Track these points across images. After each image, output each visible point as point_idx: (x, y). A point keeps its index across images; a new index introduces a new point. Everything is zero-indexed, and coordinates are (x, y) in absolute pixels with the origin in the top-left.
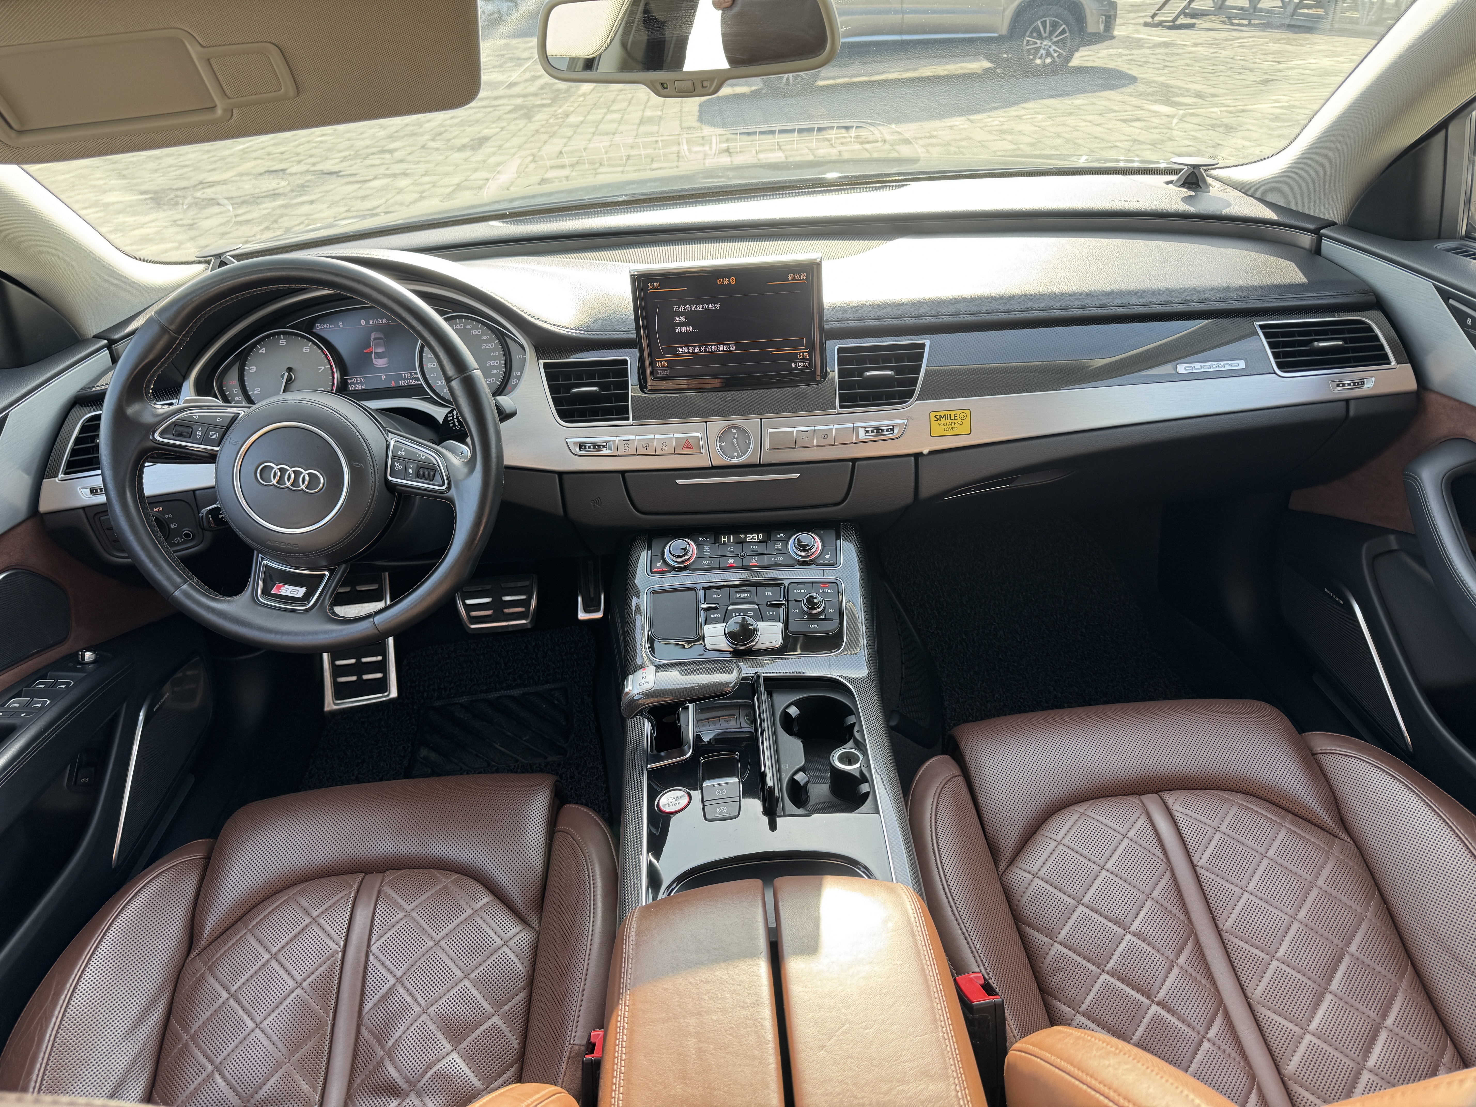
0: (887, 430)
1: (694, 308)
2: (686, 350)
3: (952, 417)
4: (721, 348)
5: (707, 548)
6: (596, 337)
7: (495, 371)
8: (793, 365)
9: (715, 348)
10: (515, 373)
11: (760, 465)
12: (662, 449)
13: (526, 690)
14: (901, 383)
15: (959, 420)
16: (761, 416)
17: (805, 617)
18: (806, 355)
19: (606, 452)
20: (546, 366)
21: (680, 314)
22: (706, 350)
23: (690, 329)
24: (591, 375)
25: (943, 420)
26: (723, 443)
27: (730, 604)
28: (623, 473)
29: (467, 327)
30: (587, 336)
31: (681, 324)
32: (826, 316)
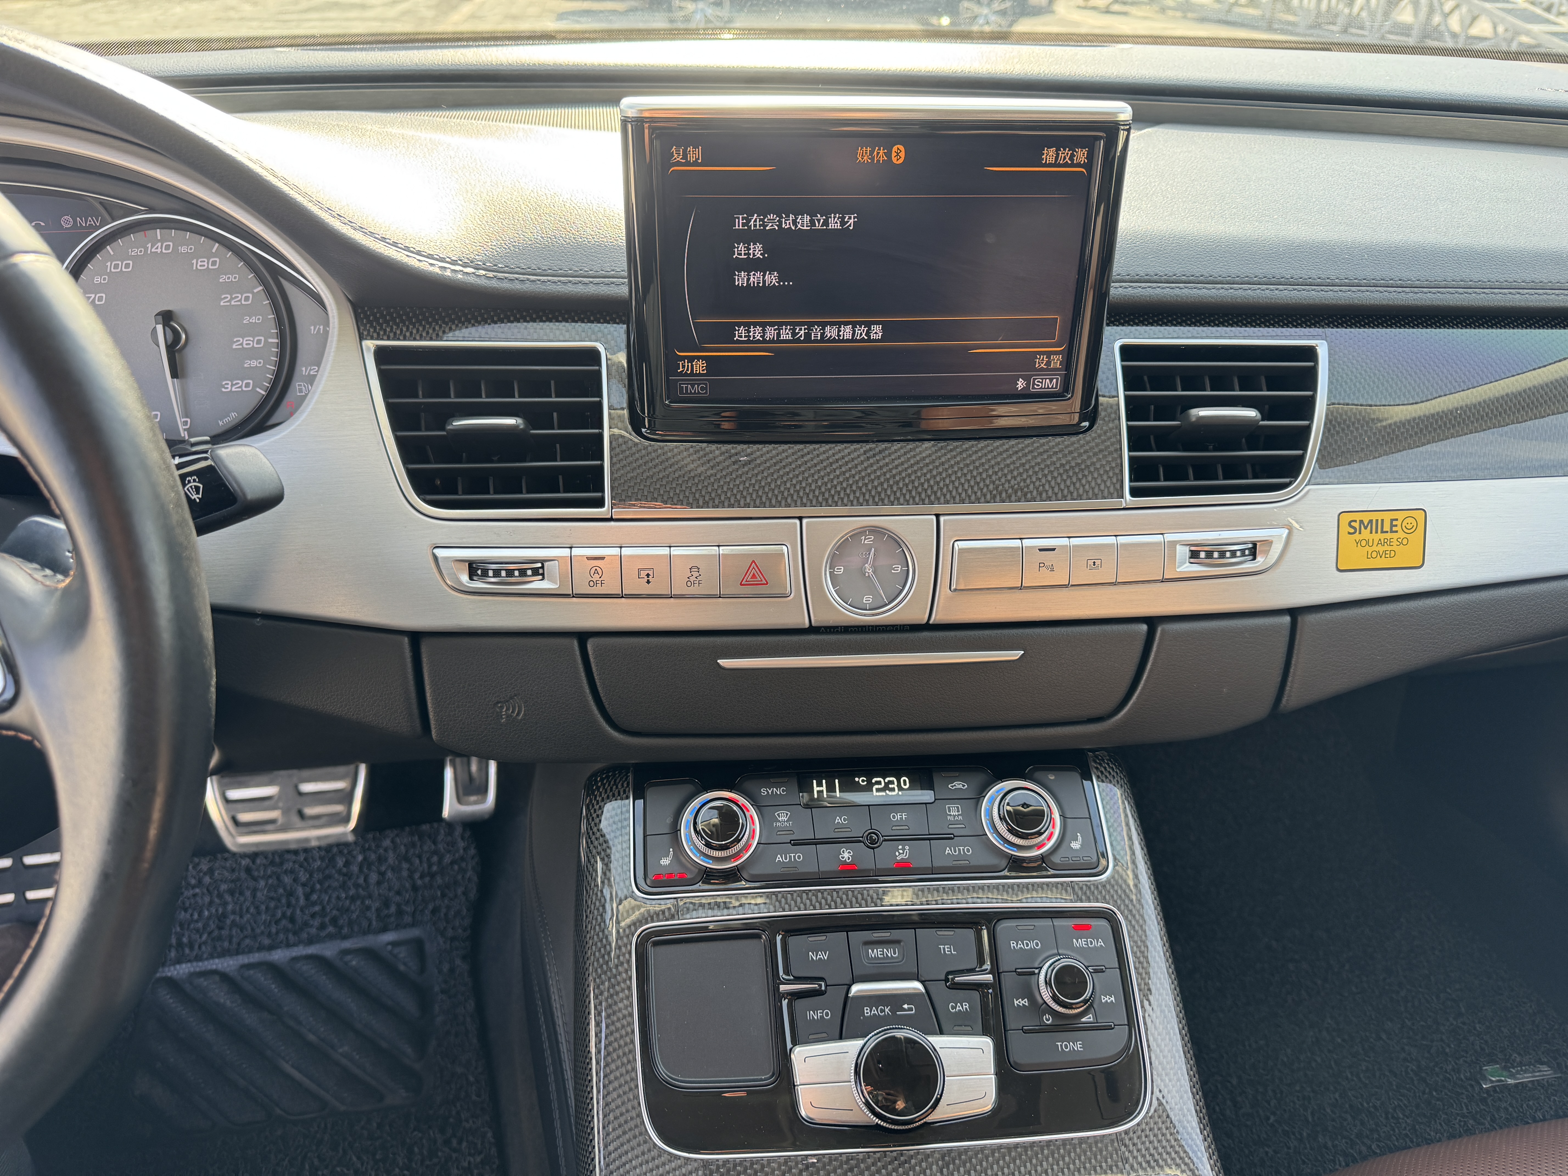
0: (1233, 554)
1: (787, 224)
2: (756, 333)
3: (1387, 527)
4: (847, 332)
5: (783, 817)
6: (517, 286)
7: (254, 363)
8: (1021, 384)
9: (831, 332)
10: (302, 370)
11: (927, 627)
12: (689, 583)
13: (347, 944)
14: (1273, 439)
15: (1401, 534)
16: (938, 508)
17: (1048, 1020)
18: (1057, 361)
19: (537, 585)
20: (381, 355)
21: (749, 237)
22: (808, 335)
23: (772, 279)
24: (502, 386)
25: (1366, 533)
26: (840, 570)
27: (854, 981)
28: (583, 636)
29: (183, 249)
30: (494, 284)
31: (751, 265)
32: (1120, 265)
